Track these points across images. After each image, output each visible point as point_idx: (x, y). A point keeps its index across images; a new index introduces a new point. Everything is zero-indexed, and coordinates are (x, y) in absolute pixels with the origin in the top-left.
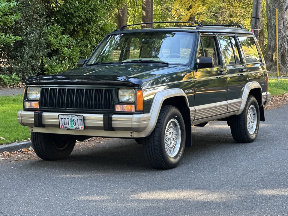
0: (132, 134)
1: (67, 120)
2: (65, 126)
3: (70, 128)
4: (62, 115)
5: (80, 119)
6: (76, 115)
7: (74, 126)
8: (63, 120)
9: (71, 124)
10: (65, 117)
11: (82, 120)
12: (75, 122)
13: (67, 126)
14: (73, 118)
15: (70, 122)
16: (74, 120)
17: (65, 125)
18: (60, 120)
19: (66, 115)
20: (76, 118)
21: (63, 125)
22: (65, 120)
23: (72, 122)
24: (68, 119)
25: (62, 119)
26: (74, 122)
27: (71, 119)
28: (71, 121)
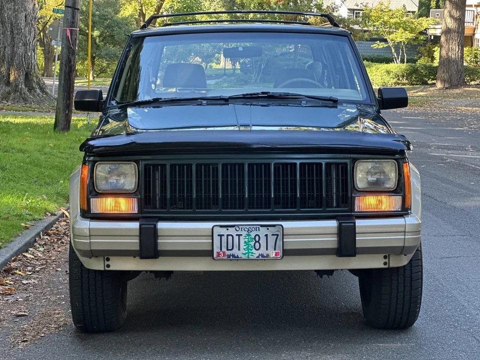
0: (387, 260)
1: (236, 238)
2: (228, 253)
3: (244, 257)
4: (221, 226)
5: (273, 235)
6: (262, 226)
7: (254, 251)
8: (224, 238)
9: (248, 248)
10: (232, 231)
11: (280, 237)
12: (258, 242)
13: (235, 251)
14: (253, 234)
15: (245, 242)
16: (257, 238)
17: (228, 250)
18: (217, 240)
19: (233, 226)
20: (263, 232)
21: (224, 249)
22: (230, 238)
23: (249, 241)
24: (239, 235)
25: (221, 236)
26: (256, 242)
27: (248, 235)
28: (246, 240)
